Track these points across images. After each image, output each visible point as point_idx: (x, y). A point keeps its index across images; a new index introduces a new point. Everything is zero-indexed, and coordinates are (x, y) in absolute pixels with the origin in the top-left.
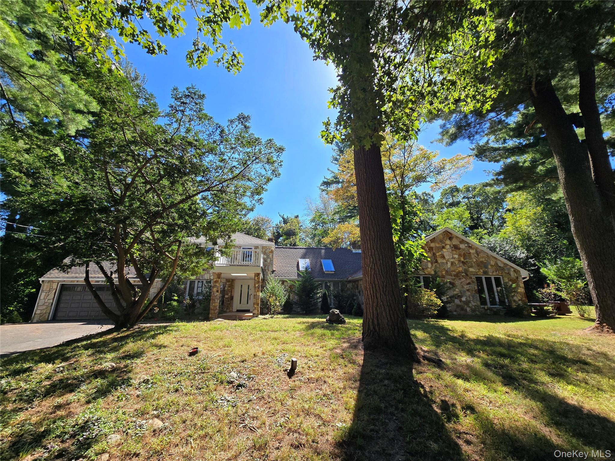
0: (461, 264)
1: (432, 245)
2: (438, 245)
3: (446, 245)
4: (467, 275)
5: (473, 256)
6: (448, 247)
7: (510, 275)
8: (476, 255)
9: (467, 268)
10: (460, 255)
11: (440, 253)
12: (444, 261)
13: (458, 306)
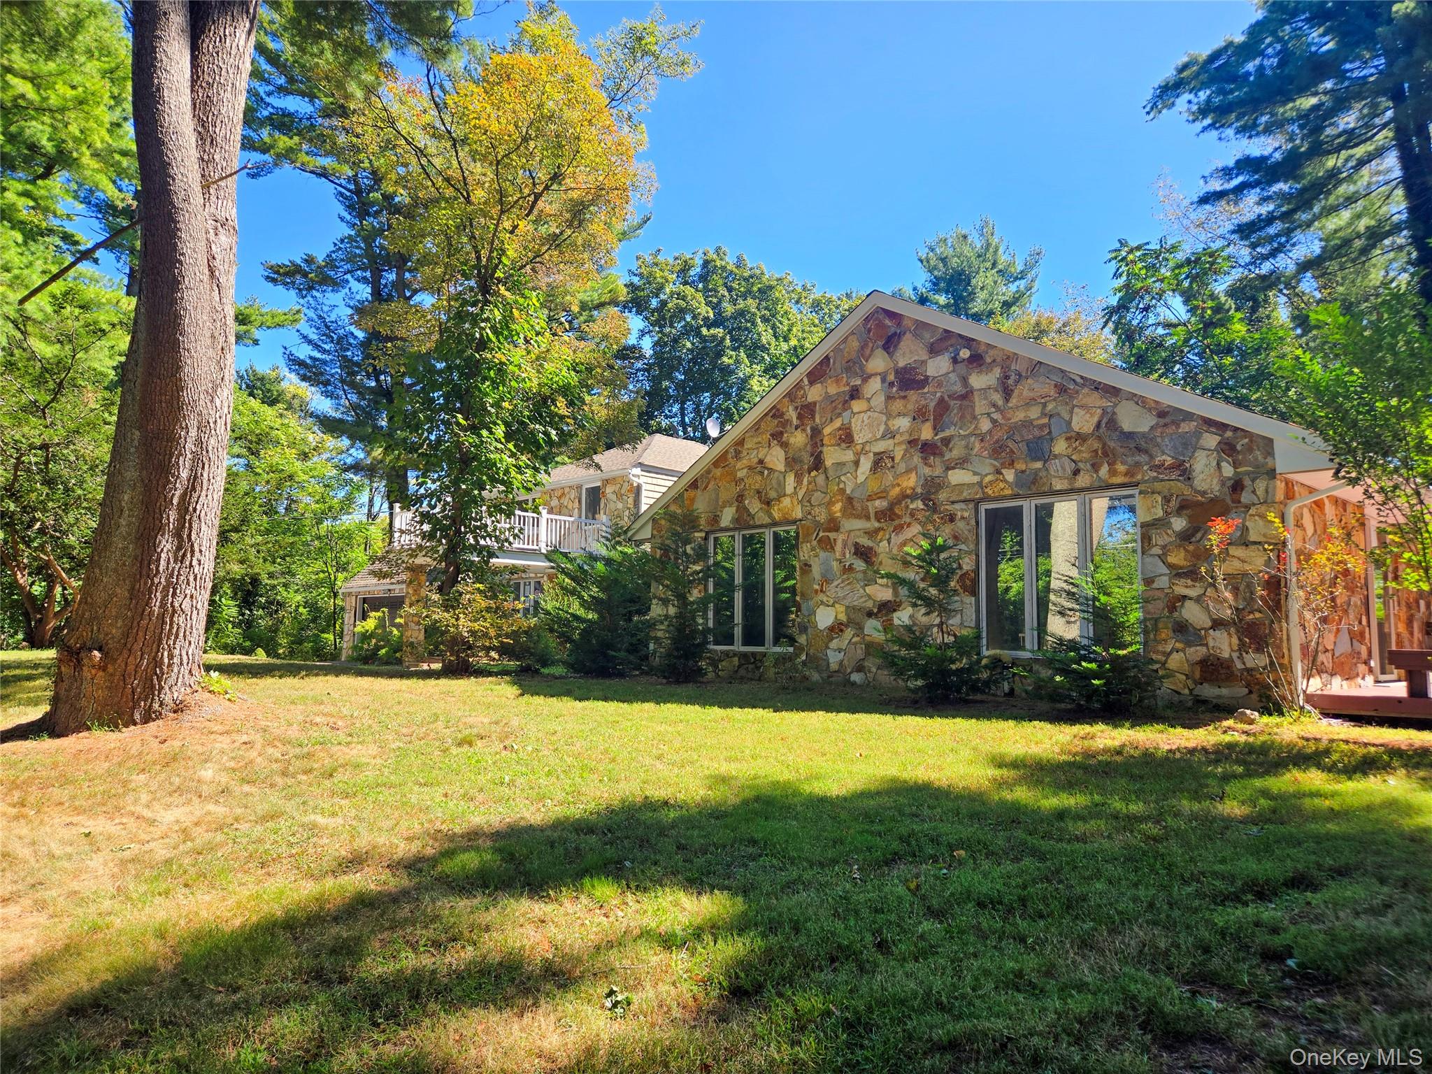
0: (917, 459)
1: (814, 394)
2: (833, 390)
3: (866, 378)
4: (932, 506)
5: (980, 406)
6: (875, 385)
7: (1186, 475)
8: (997, 398)
9: (938, 471)
10: (920, 415)
11: (838, 423)
12: (849, 456)
13: (871, 648)
